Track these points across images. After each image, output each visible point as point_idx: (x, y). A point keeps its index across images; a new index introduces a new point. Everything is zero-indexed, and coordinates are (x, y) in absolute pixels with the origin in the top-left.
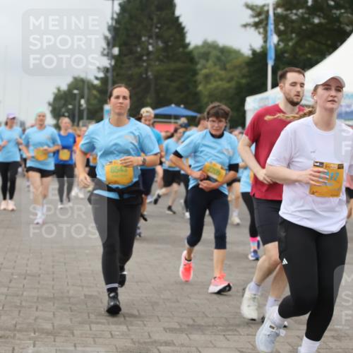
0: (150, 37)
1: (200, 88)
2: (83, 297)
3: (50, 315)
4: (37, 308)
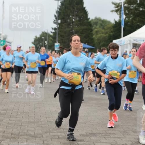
0: (73, 16)
1: (94, 36)
2: (47, 122)
3: (33, 129)
4: (28, 126)
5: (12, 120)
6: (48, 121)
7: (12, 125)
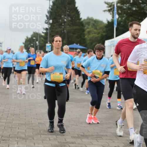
0: (65, 16)
1: (86, 37)
3: (24, 131)
4: (19, 128)
5: (2, 122)
6: (39, 123)
7: (2, 127)
